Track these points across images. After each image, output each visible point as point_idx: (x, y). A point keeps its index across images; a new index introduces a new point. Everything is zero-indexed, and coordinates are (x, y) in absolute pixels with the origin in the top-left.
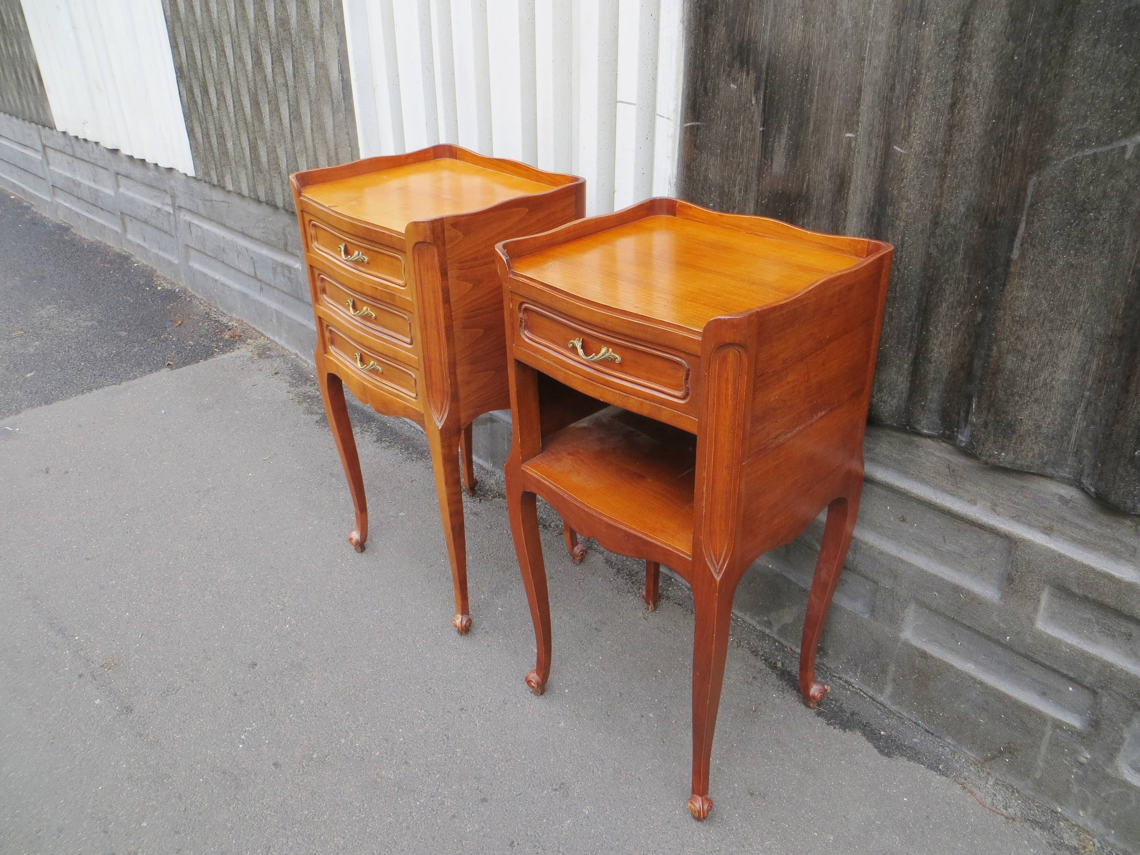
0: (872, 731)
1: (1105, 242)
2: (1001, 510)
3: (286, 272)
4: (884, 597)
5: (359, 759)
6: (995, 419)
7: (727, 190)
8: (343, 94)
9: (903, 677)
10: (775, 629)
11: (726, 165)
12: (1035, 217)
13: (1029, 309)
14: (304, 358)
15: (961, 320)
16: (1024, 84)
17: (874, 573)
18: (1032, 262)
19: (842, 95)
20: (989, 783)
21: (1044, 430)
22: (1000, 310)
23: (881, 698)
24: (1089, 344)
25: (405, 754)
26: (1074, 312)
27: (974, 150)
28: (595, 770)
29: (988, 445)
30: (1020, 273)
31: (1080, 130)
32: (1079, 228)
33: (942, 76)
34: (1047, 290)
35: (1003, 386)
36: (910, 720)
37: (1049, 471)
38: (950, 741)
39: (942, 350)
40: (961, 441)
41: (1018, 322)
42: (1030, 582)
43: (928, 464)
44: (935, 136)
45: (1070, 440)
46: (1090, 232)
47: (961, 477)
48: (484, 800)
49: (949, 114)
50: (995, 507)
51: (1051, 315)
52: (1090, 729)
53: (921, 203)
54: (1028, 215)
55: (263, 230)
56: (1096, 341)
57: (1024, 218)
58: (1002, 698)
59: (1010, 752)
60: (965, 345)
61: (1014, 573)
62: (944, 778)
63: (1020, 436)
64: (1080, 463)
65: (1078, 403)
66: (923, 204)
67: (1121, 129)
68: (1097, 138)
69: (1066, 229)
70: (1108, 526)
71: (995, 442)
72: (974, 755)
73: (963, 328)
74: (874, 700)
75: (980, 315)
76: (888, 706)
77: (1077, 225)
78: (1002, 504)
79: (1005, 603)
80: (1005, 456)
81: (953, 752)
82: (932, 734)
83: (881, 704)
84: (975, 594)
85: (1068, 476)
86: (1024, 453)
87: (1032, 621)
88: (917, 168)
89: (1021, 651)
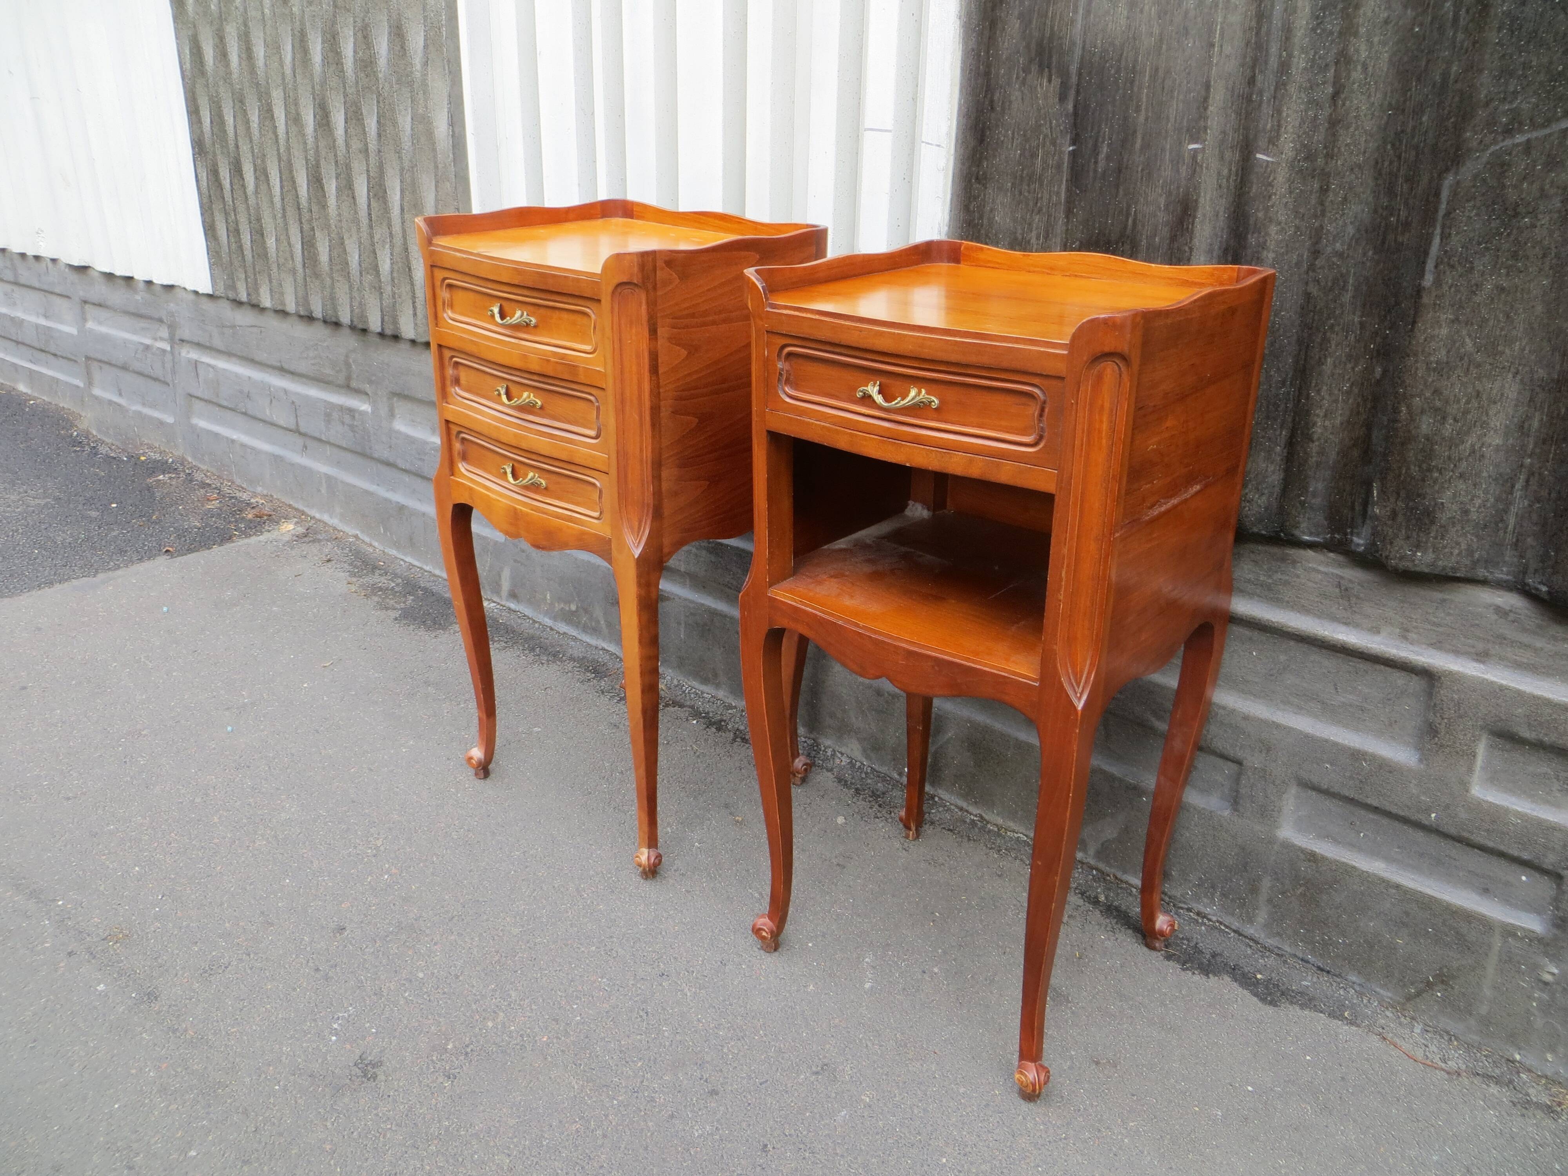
0: (1244, 975)
1: (1544, 256)
2: (1415, 636)
3: (347, 419)
4: (1252, 781)
5: (518, 1047)
6: (1407, 505)
7: (1020, 237)
8: (454, 154)
9: (1283, 893)
10: (1091, 851)
11: (1019, 203)
12: (1453, 229)
13: (1448, 352)
14: (367, 539)
15: (1352, 380)
16: (1428, 61)
17: (1238, 748)
18: (1450, 288)
19: (1181, 97)
20: (1415, 1030)
21: (1474, 516)
22: (1408, 356)
23: (1250, 930)
24: (1528, 394)
25: (587, 1037)
26: (1507, 351)
27: (1365, 152)
28: (869, 1044)
29: (1399, 542)
30: (1435, 304)
31: (1508, 110)
32: (1512, 237)
33: (1320, 58)
34: (1472, 324)
35: (1416, 459)
36: (1295, 956)
37: (1481, 573)
38: (1354, 979)
39: (1327, 423)
40: (1358, 545)
41: (1434, 370)
42: (1461, 731)
43: (1310, 584)
44: (1313, 136)
45: (1507, 527)
46: (1526, 244)
47: (1358, 598)
48: (714, 1092)
49: (1330, 107)
50: (1407, 634)
51: (1478, 357)
52: (1555, 931)
53: (1296, 226)
54: (1443, 227)
55: (313, 362)
56: (1538, 390)
57: (1438, 231)
58: (1427, 903)
59: (1443, 982)
60: (1358, 413)
61: (1438, 720)
62: (1354, 1028)
63: (1441, 526)
64: (1522, 557)
65: (1516, 475)
66: (1297, 228)
67: (1561, 107)
68: (1531, 120)
69: (1494, 242)
71: (1408, 538)
72: (1389, 994)
73: (1356, 390)
74: (1240, 934)
75: (1379, 370)
76: (1261, 941)
77: (1509, 235)
78: (1416, 627)
79: (1428, 765)
80: (1422, 556)
81: (1360, 994)
82: (1328, 972)
83: (1251, 939)
84: (1384, 759)
85: (1505, 577)
86: (1447, 550)
87: (1465, 786)
88: (1290, 181)
89: (1453, 831)
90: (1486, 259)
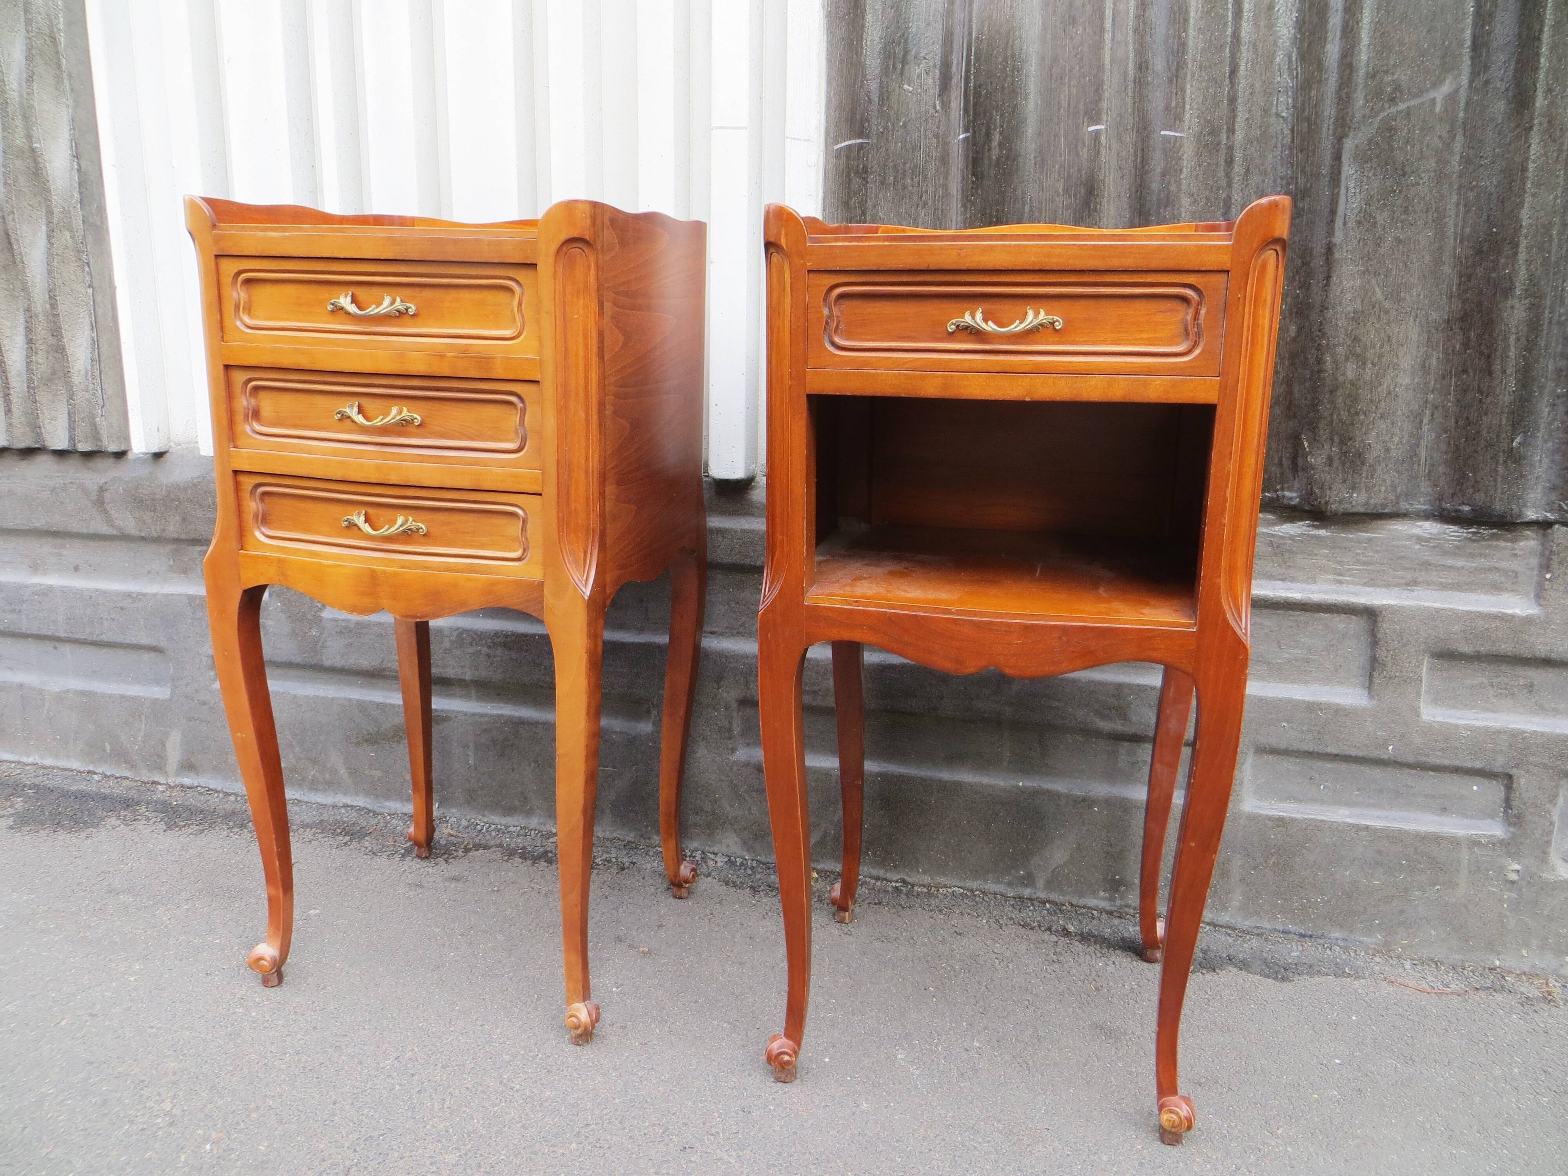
0: (1242, 962)
1: (1427, 210)
2: (1349, 578)
6: (1341, 450)
9: (1254, 869)
10: (1040, 885)
11: (903, 198)
12: (1355, 188)
13: (1363, 301)
18: (1357, 242)
19: (1073, 83)
20: (1407, 967)
21: (1393, 453)
22: (1326, 309)
23: (1225, 918)
24: (1426, 335)
26: (1408, 298)
27: (1261, 127)
29: (1337, 486)
30: (1346, 258)
31: (1389, 82)
32: (1403, 194)
33: (1215, 39)
34: (1379, 274)
35: (1345, 404)
36: (1275, 930)
37: (1404, 506)
38: (1337, 935)
40: (1291, 499)
41: (1352, 319)
42: (1406, 659)
44: (1215, 112)
45: (1420, 460)
46: (1413, 200)
47: (1290, 552)
49: (1227, 85)
50: (1342, 578)
51: (1387, 304)
52: (1512, 829)
53: (1204, 198)
54: (1346, 188)
56: (1433, 330)
57: (1343, 191)
58: (1396, 837)
61: (1384, 654)
62: (1361, 981)
63: (1370, 466)
64: (1436, 486)
65: (1423, 410)
66: (1207, 199)
67: (1429, 80)
68: (1409, 90)
69: (1390, 199)
70: (1481, 555)
71: (1344, 481)
72: (1373, 940)
74: (1215, 926)
75: (1293, 329)
76: (1238, 926)
77: (1400, 192)
78: (1349, 570)
79: (1380, 700)
80: (1357, 497)
81: (1346, 949)
82: (1311, 936)
83: (1229, 927)
84: (1338, 705)
85: (1424, 507)
86: (1376, 488)
87: (1416, 712)
88: (1199, 154)
89: (1411, 759)
90: (1386, 214)
